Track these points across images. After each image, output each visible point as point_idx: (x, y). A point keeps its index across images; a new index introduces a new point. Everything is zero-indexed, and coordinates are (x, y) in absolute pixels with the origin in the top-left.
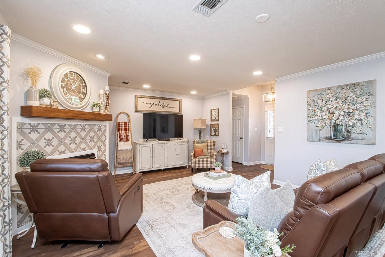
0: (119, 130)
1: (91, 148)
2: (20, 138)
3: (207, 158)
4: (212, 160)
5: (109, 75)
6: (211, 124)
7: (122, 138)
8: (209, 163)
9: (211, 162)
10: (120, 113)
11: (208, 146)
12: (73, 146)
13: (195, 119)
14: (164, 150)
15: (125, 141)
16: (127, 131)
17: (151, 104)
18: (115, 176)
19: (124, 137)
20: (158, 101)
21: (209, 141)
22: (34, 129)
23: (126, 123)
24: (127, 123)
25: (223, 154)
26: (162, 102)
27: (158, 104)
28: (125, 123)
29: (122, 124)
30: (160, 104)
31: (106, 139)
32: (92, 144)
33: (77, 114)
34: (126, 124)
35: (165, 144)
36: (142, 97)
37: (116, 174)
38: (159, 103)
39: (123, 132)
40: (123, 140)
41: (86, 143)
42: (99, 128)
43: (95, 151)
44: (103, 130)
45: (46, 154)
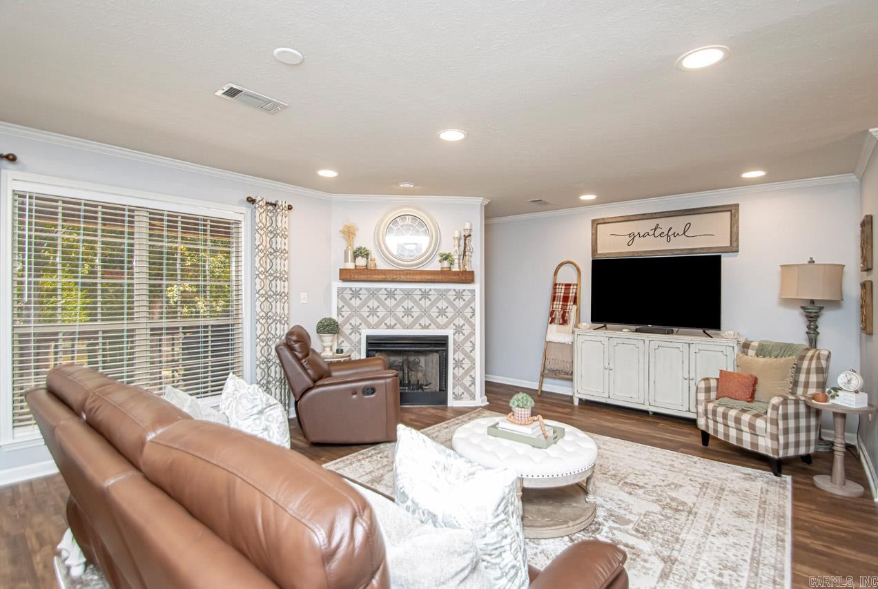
0: (554, 299)
1: (439, 327)
2: (341, 304)
3: (744, 411)
4: (760, 423)
7: (554, 316)
8: (747, 429)
9: (752, 427)
10: (562, 264)
11: (798, 370)
12: (408, 320)
13: (783, 266)
14: (641, 360)
15: (560, 324)
16: (567, 302)
17: (632, 236)
18: (539, 393)
19: (558, 315)
20: (653, 223)
22: (356, 294)
23: (568, 286)
24: (570, 285)
26: (665, 224)
27: (652, 232)
28: (566, 285)
29: (560, 287)
30: (658, 232)
31: (473, 315)
32: (442, 320)
34: (568, 287)
35: (647, 342)
36: (607, 221)
37: (543, 389)
38: (655, 229)
39: (558, 305)
40: (556, 321)
41: (430, 317)
42: (459, 295)
43: (449, 332)
44: (467, 298)
45: (369, 326)
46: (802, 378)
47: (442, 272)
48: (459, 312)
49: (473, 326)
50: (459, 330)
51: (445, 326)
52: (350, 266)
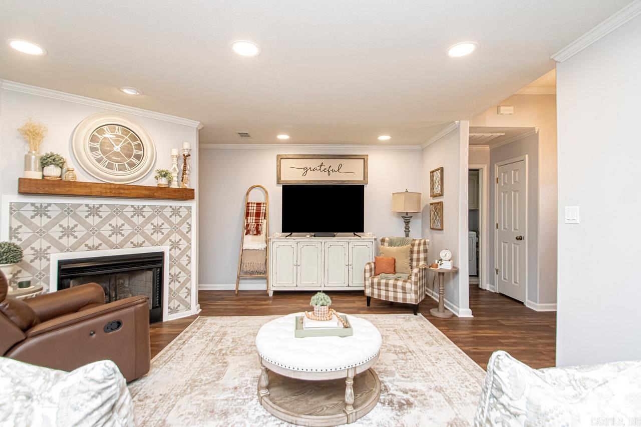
0: (247, 215)
1: (154, 244)
2: (16, 224)
3: (396, 280)
4: (408, 285)
5: (196, 124)
6: (431, 204)
7: (249, 229)
8: (401, 291)
9: (404, 288)
10: (252, 188)
11: (412, 252)
12: (116, 239)
13: (393, 194)
14: (319, 256)
15: (254, 235)
16: (259, 217)
17: (306, 170)
18: (236, 293)
19: (253, 227)
20: (319, 162)
21: (417, 242)
22: (41, 211)
23: (259, 204)
24: (261, 204)
25: (443, 274)
26: (327, 163)
27: (318, 168)
28: (257, 204)
29: (253, 205)
30: (323, 168)
31: (190, 230)
32: (157, 237)
33: (110, 189)
34: (259, 206)
35: (323, 243)
36: (288, 157)
37: (239, 289)
38: (321, 166)
39: (252, 220)
40: (251, 232)
41: (144, 234)
42: (175, 212)
43: (165, 248)
44: (183, 214)
45: (62, 249)
46: (415, 256)
47: (159, 189)
48: (176, 229)
49: (189, 241)
50: (175, 245)
51: (161, 243)
52: (36, 175)
